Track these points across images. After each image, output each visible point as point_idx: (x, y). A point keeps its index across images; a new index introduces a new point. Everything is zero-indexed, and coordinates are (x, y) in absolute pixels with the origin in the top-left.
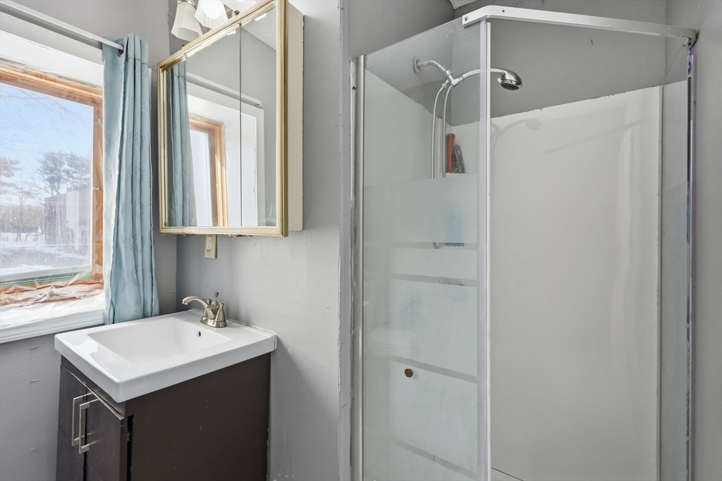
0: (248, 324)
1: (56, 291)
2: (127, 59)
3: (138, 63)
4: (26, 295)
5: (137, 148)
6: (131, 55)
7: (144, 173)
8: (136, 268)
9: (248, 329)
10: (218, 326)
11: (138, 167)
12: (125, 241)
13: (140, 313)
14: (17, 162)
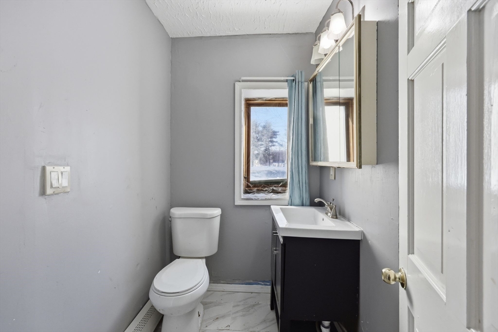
0: (349, 220)
1: (274, 188)
2: (296, 83)
3: (300, 83)
4: (266, 189)
5: (300, 124)
6: (297, 81)
7: (302, 136)
8: (299, 181)
9: (348, 223)
10: (332, 218)
11: (300, 133)
12: (295, 168)
13: (300, 204)
14: (278, 132)
